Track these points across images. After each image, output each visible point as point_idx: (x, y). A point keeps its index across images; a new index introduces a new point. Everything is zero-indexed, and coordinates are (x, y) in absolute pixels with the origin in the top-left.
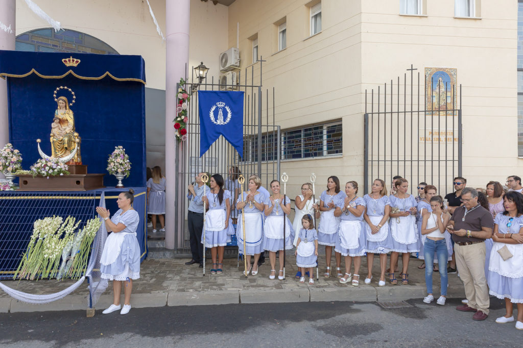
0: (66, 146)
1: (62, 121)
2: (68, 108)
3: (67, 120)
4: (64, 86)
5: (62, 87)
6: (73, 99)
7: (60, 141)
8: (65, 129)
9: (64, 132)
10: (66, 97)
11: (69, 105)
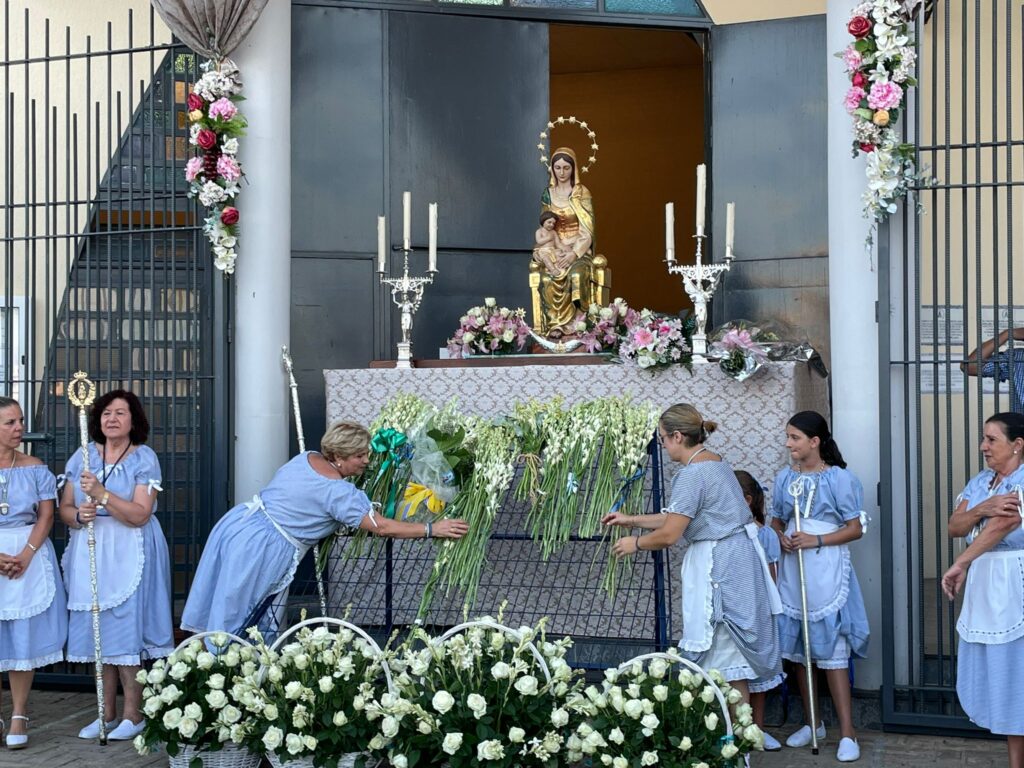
0: (576, 296)
1: (561, 223)
2: (577, 181)
3: (576, 219)
4: (566, 117)
5: (561, 120)
6: (592, 152)
7: (559, 282)
8: (571, 246)
9: (569, 255)
10: (572, 148)
11: (580, 170)
